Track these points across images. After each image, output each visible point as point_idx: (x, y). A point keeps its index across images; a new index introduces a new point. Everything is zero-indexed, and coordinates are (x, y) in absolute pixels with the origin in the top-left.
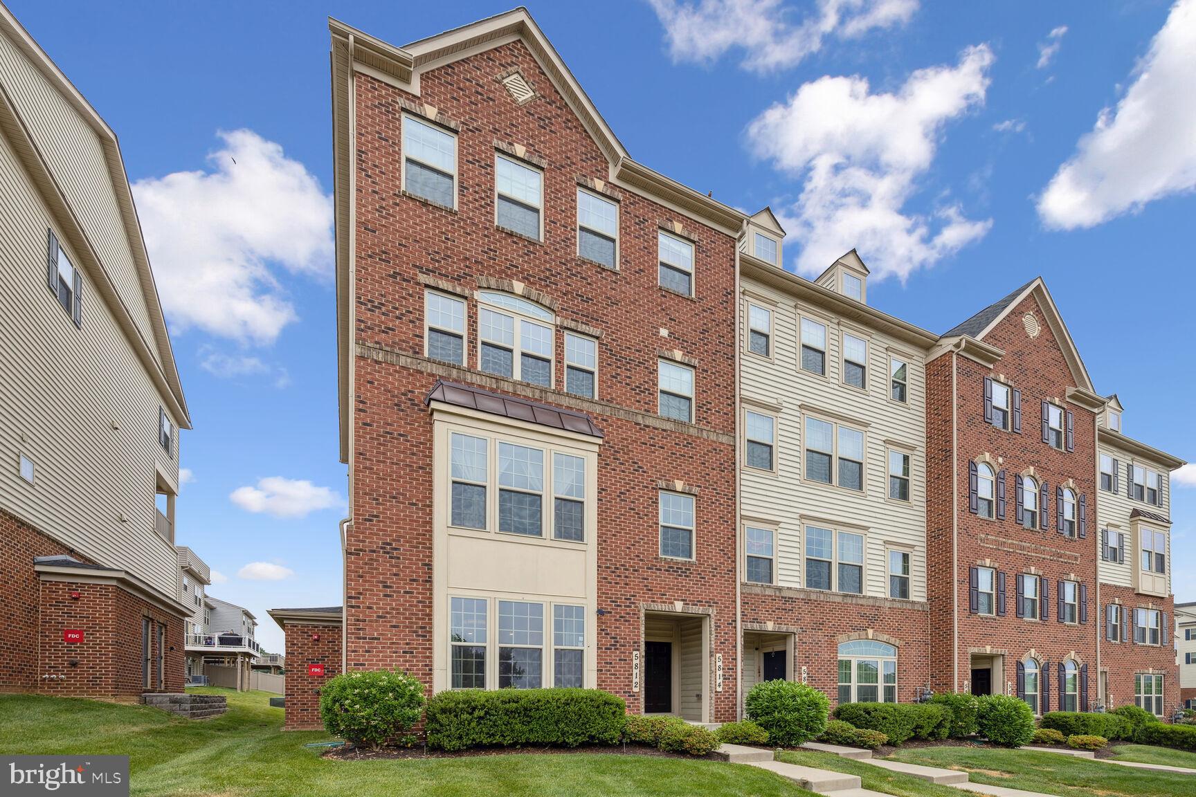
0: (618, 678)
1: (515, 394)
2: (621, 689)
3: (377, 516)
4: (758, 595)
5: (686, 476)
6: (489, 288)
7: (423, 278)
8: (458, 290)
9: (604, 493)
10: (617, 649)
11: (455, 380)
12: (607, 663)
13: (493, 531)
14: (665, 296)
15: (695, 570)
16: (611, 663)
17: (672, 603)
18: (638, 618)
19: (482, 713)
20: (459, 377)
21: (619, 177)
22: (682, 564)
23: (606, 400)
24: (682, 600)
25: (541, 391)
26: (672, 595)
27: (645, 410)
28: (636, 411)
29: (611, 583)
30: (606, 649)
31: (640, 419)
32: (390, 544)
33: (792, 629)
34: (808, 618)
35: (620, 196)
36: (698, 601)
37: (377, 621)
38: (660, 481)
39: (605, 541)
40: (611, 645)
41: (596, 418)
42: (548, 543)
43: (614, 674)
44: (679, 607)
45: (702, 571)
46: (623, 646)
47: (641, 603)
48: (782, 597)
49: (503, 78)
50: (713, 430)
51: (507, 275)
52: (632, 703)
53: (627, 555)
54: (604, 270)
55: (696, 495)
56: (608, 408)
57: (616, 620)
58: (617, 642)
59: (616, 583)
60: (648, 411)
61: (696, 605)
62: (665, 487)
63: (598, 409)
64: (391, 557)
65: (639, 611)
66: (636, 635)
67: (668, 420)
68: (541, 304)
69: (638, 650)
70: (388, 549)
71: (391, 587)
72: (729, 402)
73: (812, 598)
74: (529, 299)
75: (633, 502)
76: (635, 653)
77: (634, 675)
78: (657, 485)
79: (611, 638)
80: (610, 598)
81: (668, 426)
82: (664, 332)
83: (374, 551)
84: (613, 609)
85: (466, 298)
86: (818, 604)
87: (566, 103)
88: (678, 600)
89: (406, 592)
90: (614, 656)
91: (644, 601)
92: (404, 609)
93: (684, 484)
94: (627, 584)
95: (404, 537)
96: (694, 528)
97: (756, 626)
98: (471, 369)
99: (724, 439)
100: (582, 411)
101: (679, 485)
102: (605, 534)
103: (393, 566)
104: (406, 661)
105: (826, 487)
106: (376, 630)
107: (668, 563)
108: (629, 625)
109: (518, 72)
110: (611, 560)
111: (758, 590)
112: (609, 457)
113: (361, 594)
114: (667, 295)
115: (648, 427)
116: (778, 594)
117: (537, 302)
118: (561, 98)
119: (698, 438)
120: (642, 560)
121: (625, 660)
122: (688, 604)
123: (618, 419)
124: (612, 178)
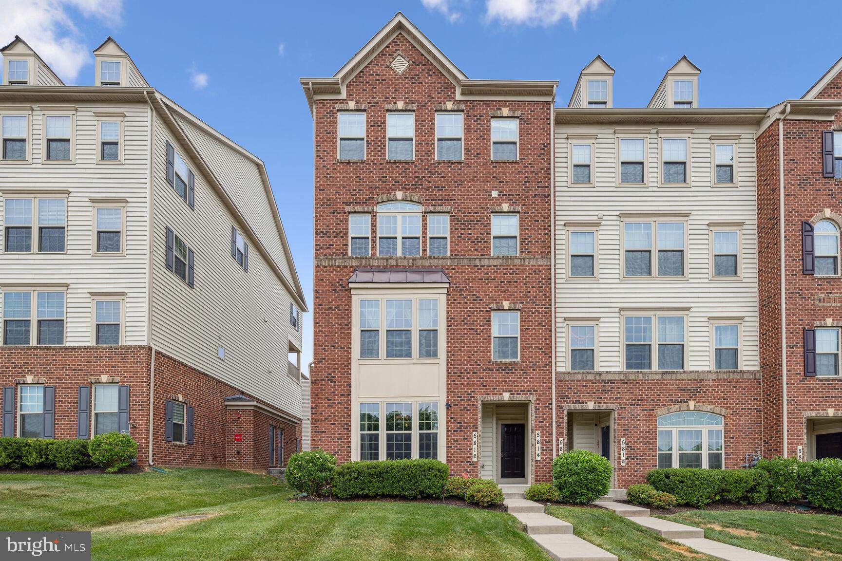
0: (462, 452)
1: (397, 266)
2: (464, 459)
3: (324, 359)
4: (580, 381)
5: (512, 297)
6: (383, 202)
7: (348, 209)
8: (366, 209)
9: (452, 320)
10: (462, 431)
11: (364, 267)
12: (455, 441)
13: (383, 359)
14: (496, 167)
15: (519, 367)
16: (457, 441)
17: (501, 394)
18: (476, 407)
19: (356, 475)
20: (366, 264)
21: (463, 94)
22: (509, 364)
23: (455, 255)
24: (509, 391)
25: (413, 260)
26: (501, 388)
27: (482, 255)
28: (475, 257)
29: (457, 384)
30: (454, 431)
31: (477, 263)
32: (331, 374)
33: (611, 406)
34: (626, 396)
35: (463, 107)
36: (521, 391)
37: (324, 421)
38: (492, 305)
39: (453, 355)
40: (457, 428)
41: (448, 269)
42: (415, 361)
43: (459, 449)
44: (506, 397)
45: (525, 367)
46: (466, 428)
47: (478, 397)
48: (602, 381)
49: (391, 63)
50: (532, 257)
51: (393, 190)
52: (472, 470)
53: (468, 362)
54: (452, 163)
55: (520, 310)
56: (455, 260)
57: (460, 410)
58: (462, 426)
59: (461, 384)
60: (484, 255)
61: (520, 394)
62: (495, 308)
63: (449, 262)
64: (331, 382)
65: (477, 402)
66: (475, 420)
67: (498, 257)
68: (413, 201)
69: (476, 431)
70: (330, 378)
71: (331, 400)
72: (546, 231)
73: (630, 378)
74: (406, 200)
75: (473, 324)
76: (474, 433)
77: (473, 449)
78: (490, 308)
79: (458, 423)
80: (457, 395)
81: (498, 262)
82: (495, 194)
83: (323, 380)
84: (459, 402)
85: (370, 213)
86: (636, 382)
87: (428, 60)
88: (506, 392)
89: (339, 403)
90: (459, 437)
91: (480, 394)
92: (338, 413)
93: (510, 303)
94: (468, 384)
95: (338, 369)
96: (519, 336)
97: (578, 406)
98: (374, 257)
99: (542, 262)
100: (438, 266)
101: (506, 305)
102: (453, 350)
103: (332, 387)
104: (338, 445)
105: (646, 279)
106: (325, 427)
107: (498, 365)
108: (470, 413)
109: (399, 55)
110: (458, 368)
111: (580, 377)
112: (456, 295)
113: (317, 406)
114: (497, 165)
115: (483, 266)
116: (598, 378)
117: (411, 201)
118: (425, 57)
119: (521, 265)
120: (479, 365)
121: (467, 439)
122: (514, 394)
123: (462, 266)
124: (458, 97)
